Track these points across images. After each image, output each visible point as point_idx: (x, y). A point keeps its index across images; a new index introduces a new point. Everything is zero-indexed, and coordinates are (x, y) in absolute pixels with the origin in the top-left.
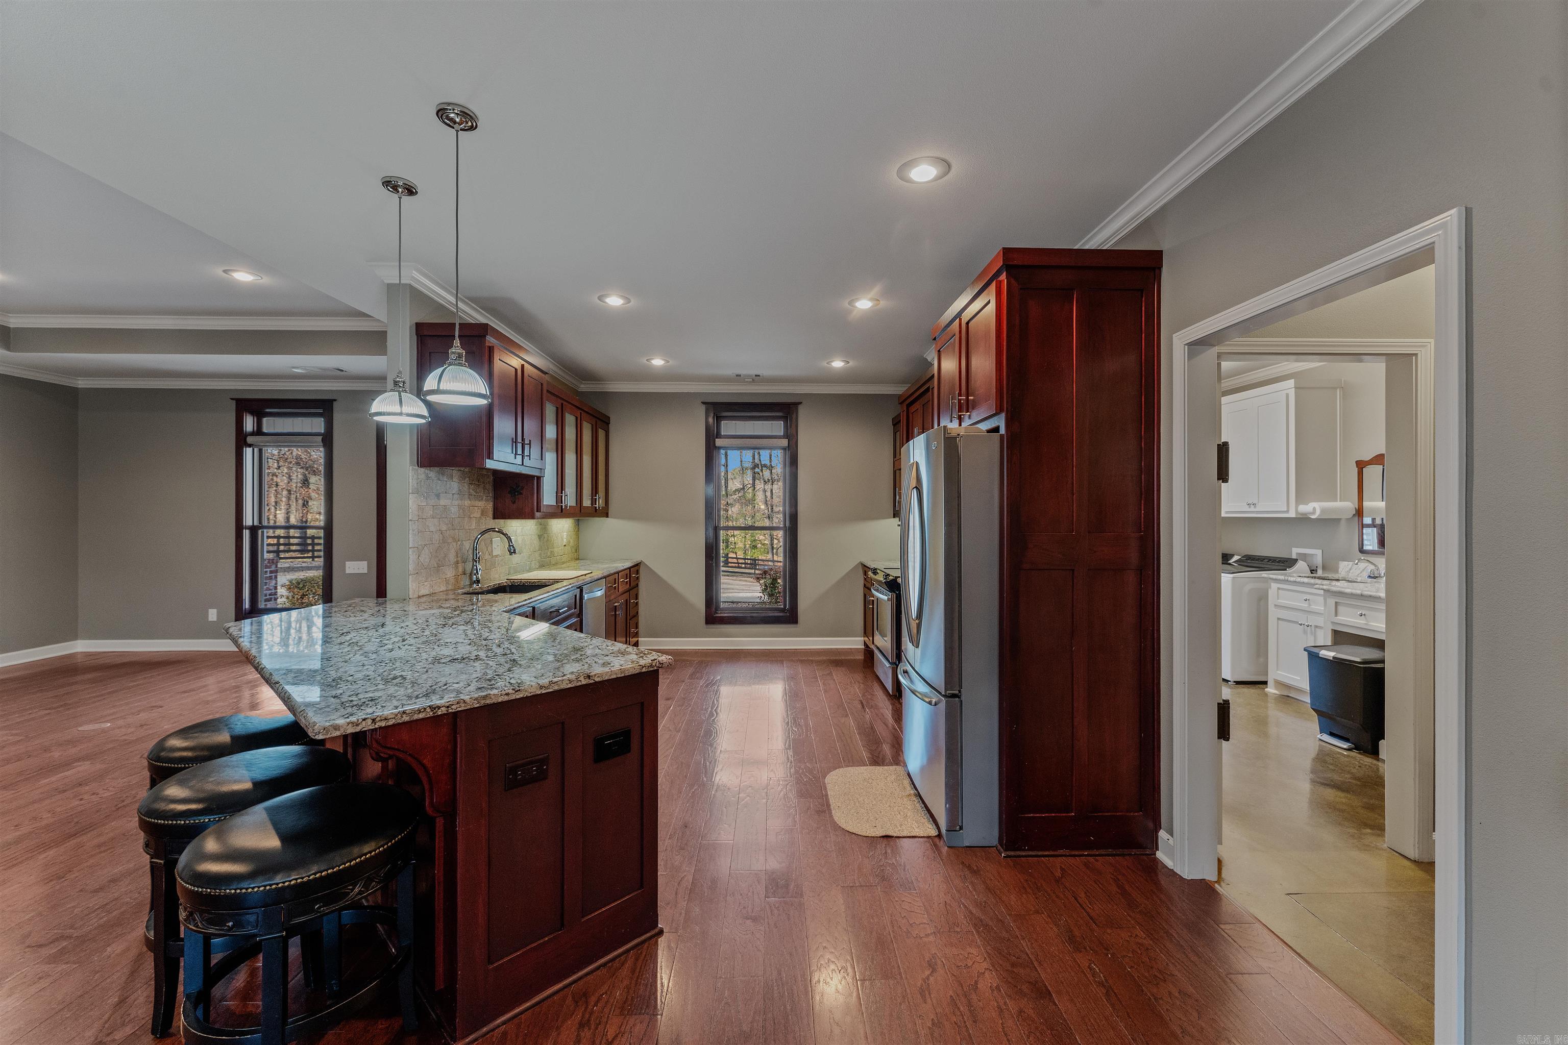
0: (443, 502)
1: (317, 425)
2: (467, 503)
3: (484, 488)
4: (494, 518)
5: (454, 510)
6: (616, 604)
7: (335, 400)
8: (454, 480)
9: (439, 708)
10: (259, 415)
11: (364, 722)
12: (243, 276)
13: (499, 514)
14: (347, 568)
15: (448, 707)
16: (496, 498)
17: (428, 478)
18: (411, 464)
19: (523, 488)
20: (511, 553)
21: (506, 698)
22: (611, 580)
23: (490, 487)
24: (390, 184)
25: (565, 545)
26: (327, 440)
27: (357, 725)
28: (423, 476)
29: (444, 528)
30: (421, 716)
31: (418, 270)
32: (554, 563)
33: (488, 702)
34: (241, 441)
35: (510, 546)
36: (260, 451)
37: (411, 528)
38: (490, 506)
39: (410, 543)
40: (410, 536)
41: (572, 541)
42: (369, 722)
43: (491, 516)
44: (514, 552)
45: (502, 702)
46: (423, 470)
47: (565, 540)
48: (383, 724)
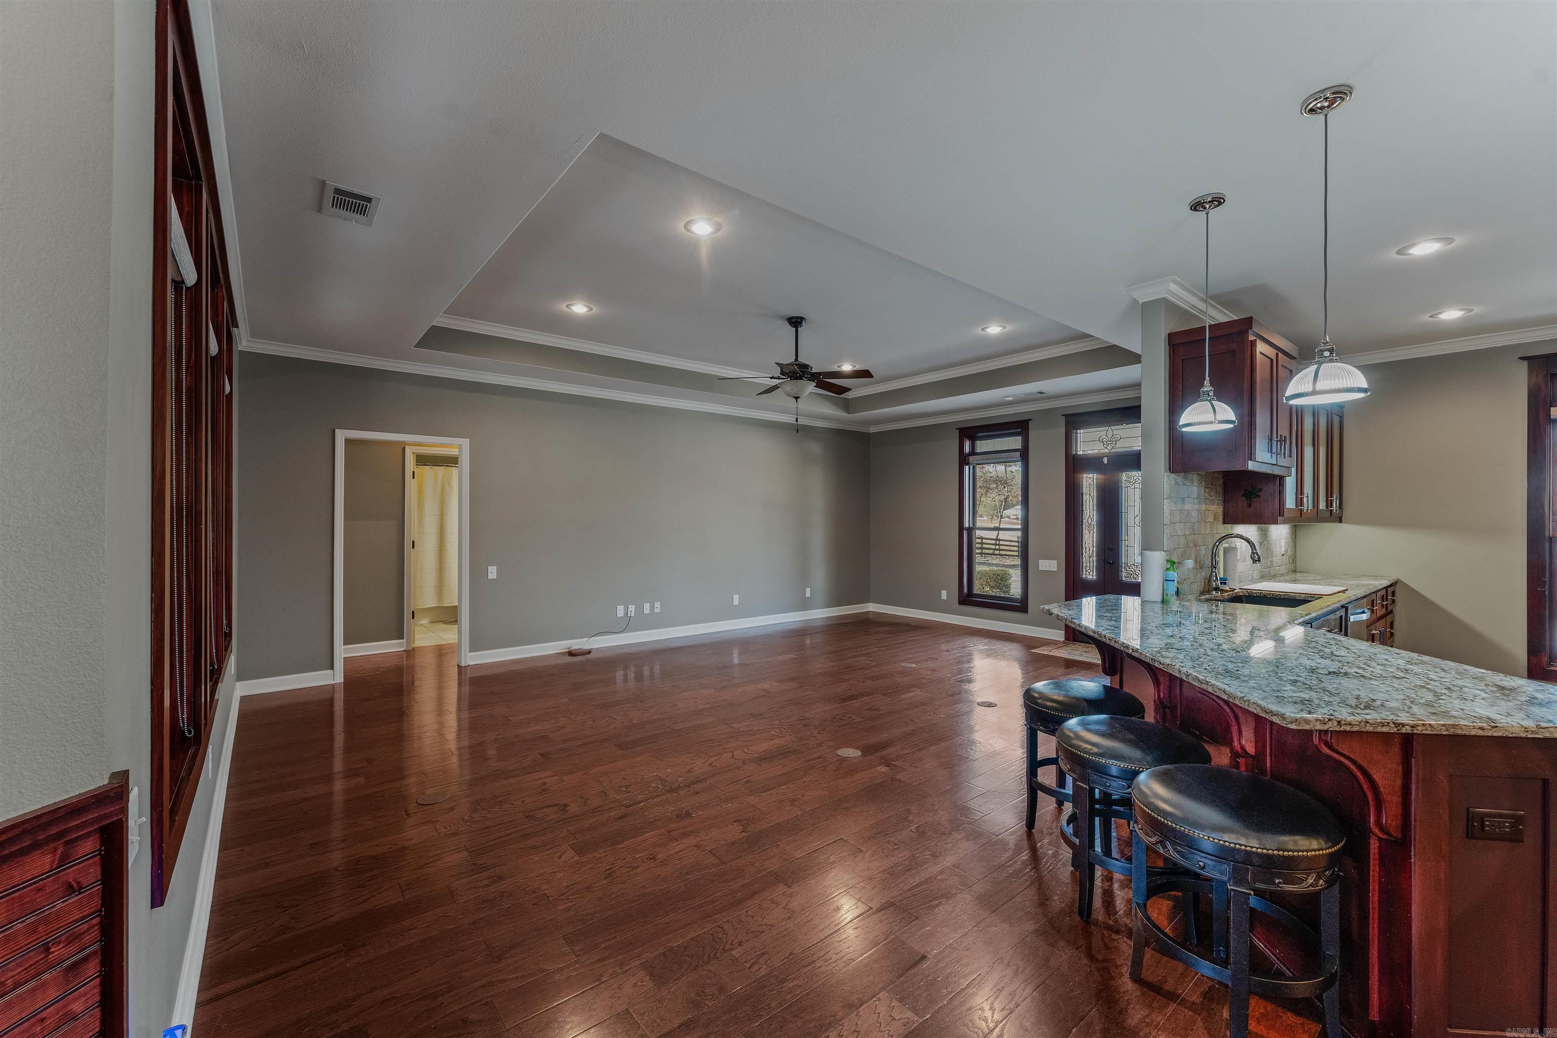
0: (1187, 507)
1: (1015, 442)
2: (1203, 507)
3: (1217, 492)
4: (1224, 523)
5: (1194, 514)
6: (1374, 632)
7: (1031, 420)
8: (1194, 484)
9: (1403, 725)
10: (973, 439)
11: (1330, 722)
12: (994, 330)
13: (1230, 518)
14: (1040, 566)
15: (1413, 727)
16: (1225, 501)
17: (1177, 483)
18: (1166, 471)
19: (1260, 490)
20: (1254, 561)
21: (1481, 733)
22: (1368, 599)
23: (1220, 489)
24: (1197, 206)
25: (1283, 555)
26: (1024, 454)
27: (1325, 724)
28: (1173, 482)
29: (1187, 533)
30: (1385, 729)
31: (1175, 282)
32: (1273, 574)
33: (1459, 732)
34: (963, 460)
35: (1253, 553)
36: (974, 467)
37: (1165, 532)
38: (1220, 510)
39: (1165, 547)
40: (1165, 539)
41: (1289, 549)
42: (1336, 723)
43: (1221, 520)
44: (1259, 560)
45: (1475, 736)
46: (1173, 475)
47: (1283, 549)
48: (1348, 728)
